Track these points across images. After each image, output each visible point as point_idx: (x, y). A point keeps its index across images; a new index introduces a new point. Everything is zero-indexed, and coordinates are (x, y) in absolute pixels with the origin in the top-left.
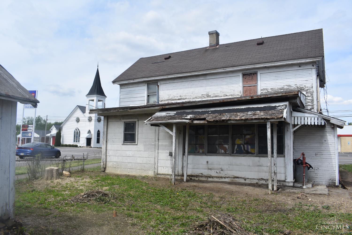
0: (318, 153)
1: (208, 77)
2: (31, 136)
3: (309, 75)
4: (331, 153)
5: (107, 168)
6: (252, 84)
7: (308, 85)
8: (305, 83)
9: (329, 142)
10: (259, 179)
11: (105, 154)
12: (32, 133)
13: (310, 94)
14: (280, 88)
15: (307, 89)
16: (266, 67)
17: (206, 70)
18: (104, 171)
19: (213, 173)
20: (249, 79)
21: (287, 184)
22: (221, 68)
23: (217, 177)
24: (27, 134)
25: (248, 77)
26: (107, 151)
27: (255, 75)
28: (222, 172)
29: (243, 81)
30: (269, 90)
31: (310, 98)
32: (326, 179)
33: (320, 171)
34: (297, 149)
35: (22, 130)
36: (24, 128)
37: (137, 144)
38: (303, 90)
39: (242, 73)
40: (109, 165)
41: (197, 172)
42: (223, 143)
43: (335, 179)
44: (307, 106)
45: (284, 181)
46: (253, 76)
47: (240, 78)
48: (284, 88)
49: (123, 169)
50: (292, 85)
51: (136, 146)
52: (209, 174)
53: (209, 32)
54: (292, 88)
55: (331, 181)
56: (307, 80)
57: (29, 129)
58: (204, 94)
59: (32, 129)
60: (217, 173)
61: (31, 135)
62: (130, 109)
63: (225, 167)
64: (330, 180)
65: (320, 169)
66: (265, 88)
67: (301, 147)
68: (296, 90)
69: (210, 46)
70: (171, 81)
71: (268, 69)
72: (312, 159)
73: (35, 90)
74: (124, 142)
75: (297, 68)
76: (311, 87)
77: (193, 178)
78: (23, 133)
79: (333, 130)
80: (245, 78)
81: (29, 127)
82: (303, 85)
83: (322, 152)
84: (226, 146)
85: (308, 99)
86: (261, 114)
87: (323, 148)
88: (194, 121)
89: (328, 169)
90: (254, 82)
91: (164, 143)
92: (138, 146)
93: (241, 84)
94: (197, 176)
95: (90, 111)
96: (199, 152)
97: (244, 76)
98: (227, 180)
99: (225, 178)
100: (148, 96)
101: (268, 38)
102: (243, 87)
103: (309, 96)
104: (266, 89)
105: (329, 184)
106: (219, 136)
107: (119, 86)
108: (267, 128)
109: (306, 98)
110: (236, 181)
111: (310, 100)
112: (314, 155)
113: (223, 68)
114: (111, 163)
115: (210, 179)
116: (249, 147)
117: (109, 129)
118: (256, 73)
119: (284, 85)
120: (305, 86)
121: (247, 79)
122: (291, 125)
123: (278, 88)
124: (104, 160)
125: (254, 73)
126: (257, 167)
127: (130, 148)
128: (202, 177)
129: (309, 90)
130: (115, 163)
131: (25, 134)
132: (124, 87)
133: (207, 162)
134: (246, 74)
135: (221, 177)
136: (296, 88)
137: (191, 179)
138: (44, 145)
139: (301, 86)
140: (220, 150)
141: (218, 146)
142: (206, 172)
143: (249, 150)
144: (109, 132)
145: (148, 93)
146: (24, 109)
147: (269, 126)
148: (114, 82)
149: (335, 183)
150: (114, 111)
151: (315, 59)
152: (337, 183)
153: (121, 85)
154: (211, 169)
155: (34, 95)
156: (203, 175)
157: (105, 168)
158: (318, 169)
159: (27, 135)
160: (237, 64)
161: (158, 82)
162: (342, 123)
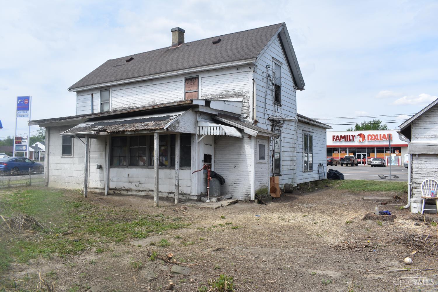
0: (237, 166)
1: (154, 83)
2: (26, 150)
3: (246, 78)
4: (248, 166)
5: (49, 182)
6: (193, 89)
7: (245, 90)
8: (243, 88)
9: (246, 153)
10: (168, 193)
11: (47, 168)
12: (26, 146)
13: (247, 100)
14: (219, 94)
15: (244, 94)
16: (205, 71)
17: (150, 75)
18: (47, 186)
19: (133, 187)
20: (191, 84)
21: (192, 198)
22: (163, 73)
23: (136, 191)
24: (21, 147)
25: (190, 82)
26: (50, 164)
27: (197, 79)
28: (140, 185)
29: (185, 87)
30: (209, 96)
31: (246, 104)
32: (243, 193)
33: (237, 185)
34: (218, 161)
35: (16, 143)
36: (18, 141)
37: (73, 157)
38: (240, 95)
39: (185, 78)
40: (51, 179)
41: (120, 185)
42: (142, 155)
43: (250, 194)
44: (244, 113)
45: (189, 195)
46: (195, 80)
47: (183, 83)
48: (223, 93)
49: (62, 183)
50: (230, 91)
51: (72, 159)
52: (130, 187)
53: (172, 29)
54: (230, 94)
55: (247, 196)
56: (244, 85)
57: (23, 142)
58: (151, 101)
59: (26, 142)
60: (136, 186)
61: (25, 148)
62: (60, 120)
63: (142, 180)
64: (246, 194)
65: (237, 183)
66: (205, 93)
67: (221, 159)
68: (234, 95)
69: (173, 46)
70: (121, 88)
71: (208, 73)
72: (230, 172)
73: (29, 96)
74: (62, 155)
75: (235, 71)
76: (248, 92)
77: (116, 192)
78: (16, 146)
79: (250, 141)
80: (188, 83)
81: (23, 139)
82: (240, 90)
83: (240, 164)
84: (145, 158)
85: (245, 105)
86: (152, 125)
87: (241, 160)
88: (100, 132)
89: (244, 183)
90: (195, 88)
91: (94, 156)
92: (74, 159)
93: (183, 90)
94: (119, 190)
95: (29, 122)
96: (123, 165)
97: (186, 81)
98: (143, 193)
99: (141, 191)
100: (101, 104)
101: (225, 36)
102: (186, 93)
103: (246, 103)
104: (207, 95)
105: (245, 199)
106: (139, 148)
107: (76, 93)
108: (155, 139)
109: (242, 105)
110: (151, 194)
111: (247, 107)
112: (233, 168)
113: (165, 72)
114: (53, 177)
115: (130, 193)
116: (164, 159)
117: (51, 142)
118: (197, 78)
119: (222, 91)
120: (242, 91)
121: (189, 84)
122: (197, 135)
123: (217, 94)
124: (47, 174)
125: (196, 77)
126: (168, 180)
127: (67, 160)
128: (123, 190)
129: (245, 96)
130: (55, 177)
131: (19, 147)
132: (81, 94)
133: (128, 175)
134: (188, 79)
135: (139, 191)
136: (234, 93)
137: (115, 193)
138: (22, 159)
139: (238, 91)
140: (140, 162)
141: (138, 158)
142: (127, 186)
143: (164, 163)
144: (51, 144)
145: (101, 101)
146: (17, 118)
147: (156, 137)
148: (70, 89)
149: (250, 197)
150: (48, 122)
151: (250, 61)
152: (252, 197)
153: (78, 92)
154: (131, 182)
155: (27, 101)
156: (125, 189)
157: (48, 183)
158: (235, 183)
159: (21, 149)
160: (178, 67)
161: (110, 89)
162: (255, 133)
